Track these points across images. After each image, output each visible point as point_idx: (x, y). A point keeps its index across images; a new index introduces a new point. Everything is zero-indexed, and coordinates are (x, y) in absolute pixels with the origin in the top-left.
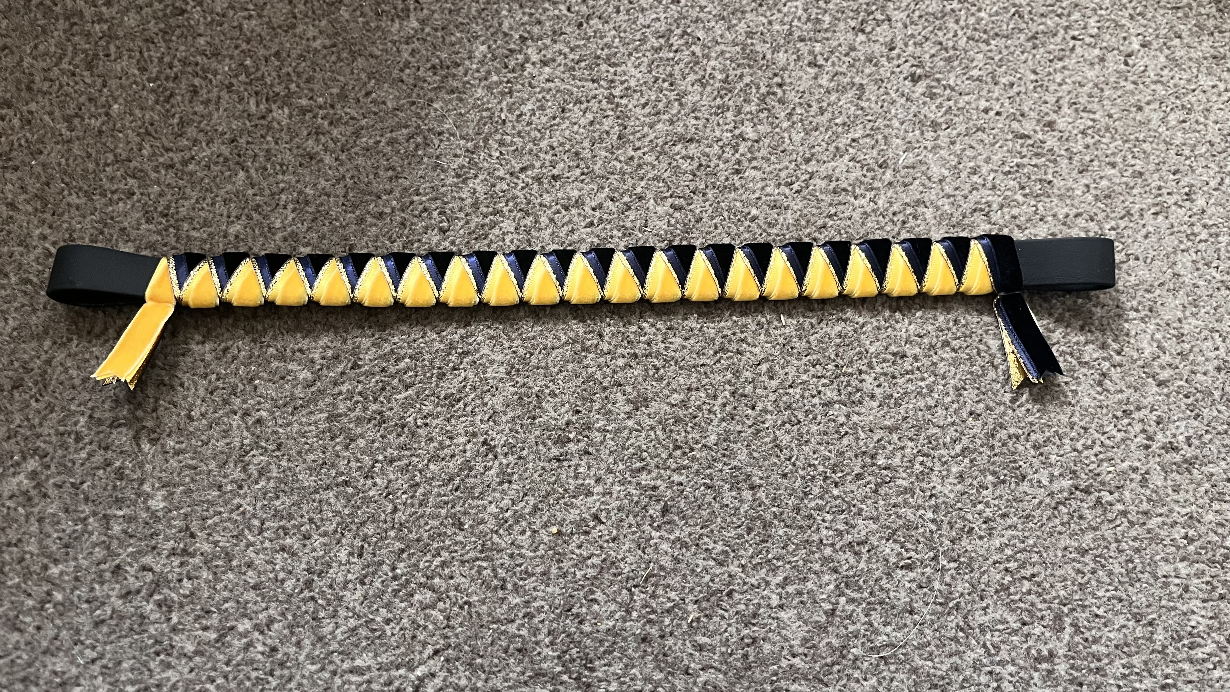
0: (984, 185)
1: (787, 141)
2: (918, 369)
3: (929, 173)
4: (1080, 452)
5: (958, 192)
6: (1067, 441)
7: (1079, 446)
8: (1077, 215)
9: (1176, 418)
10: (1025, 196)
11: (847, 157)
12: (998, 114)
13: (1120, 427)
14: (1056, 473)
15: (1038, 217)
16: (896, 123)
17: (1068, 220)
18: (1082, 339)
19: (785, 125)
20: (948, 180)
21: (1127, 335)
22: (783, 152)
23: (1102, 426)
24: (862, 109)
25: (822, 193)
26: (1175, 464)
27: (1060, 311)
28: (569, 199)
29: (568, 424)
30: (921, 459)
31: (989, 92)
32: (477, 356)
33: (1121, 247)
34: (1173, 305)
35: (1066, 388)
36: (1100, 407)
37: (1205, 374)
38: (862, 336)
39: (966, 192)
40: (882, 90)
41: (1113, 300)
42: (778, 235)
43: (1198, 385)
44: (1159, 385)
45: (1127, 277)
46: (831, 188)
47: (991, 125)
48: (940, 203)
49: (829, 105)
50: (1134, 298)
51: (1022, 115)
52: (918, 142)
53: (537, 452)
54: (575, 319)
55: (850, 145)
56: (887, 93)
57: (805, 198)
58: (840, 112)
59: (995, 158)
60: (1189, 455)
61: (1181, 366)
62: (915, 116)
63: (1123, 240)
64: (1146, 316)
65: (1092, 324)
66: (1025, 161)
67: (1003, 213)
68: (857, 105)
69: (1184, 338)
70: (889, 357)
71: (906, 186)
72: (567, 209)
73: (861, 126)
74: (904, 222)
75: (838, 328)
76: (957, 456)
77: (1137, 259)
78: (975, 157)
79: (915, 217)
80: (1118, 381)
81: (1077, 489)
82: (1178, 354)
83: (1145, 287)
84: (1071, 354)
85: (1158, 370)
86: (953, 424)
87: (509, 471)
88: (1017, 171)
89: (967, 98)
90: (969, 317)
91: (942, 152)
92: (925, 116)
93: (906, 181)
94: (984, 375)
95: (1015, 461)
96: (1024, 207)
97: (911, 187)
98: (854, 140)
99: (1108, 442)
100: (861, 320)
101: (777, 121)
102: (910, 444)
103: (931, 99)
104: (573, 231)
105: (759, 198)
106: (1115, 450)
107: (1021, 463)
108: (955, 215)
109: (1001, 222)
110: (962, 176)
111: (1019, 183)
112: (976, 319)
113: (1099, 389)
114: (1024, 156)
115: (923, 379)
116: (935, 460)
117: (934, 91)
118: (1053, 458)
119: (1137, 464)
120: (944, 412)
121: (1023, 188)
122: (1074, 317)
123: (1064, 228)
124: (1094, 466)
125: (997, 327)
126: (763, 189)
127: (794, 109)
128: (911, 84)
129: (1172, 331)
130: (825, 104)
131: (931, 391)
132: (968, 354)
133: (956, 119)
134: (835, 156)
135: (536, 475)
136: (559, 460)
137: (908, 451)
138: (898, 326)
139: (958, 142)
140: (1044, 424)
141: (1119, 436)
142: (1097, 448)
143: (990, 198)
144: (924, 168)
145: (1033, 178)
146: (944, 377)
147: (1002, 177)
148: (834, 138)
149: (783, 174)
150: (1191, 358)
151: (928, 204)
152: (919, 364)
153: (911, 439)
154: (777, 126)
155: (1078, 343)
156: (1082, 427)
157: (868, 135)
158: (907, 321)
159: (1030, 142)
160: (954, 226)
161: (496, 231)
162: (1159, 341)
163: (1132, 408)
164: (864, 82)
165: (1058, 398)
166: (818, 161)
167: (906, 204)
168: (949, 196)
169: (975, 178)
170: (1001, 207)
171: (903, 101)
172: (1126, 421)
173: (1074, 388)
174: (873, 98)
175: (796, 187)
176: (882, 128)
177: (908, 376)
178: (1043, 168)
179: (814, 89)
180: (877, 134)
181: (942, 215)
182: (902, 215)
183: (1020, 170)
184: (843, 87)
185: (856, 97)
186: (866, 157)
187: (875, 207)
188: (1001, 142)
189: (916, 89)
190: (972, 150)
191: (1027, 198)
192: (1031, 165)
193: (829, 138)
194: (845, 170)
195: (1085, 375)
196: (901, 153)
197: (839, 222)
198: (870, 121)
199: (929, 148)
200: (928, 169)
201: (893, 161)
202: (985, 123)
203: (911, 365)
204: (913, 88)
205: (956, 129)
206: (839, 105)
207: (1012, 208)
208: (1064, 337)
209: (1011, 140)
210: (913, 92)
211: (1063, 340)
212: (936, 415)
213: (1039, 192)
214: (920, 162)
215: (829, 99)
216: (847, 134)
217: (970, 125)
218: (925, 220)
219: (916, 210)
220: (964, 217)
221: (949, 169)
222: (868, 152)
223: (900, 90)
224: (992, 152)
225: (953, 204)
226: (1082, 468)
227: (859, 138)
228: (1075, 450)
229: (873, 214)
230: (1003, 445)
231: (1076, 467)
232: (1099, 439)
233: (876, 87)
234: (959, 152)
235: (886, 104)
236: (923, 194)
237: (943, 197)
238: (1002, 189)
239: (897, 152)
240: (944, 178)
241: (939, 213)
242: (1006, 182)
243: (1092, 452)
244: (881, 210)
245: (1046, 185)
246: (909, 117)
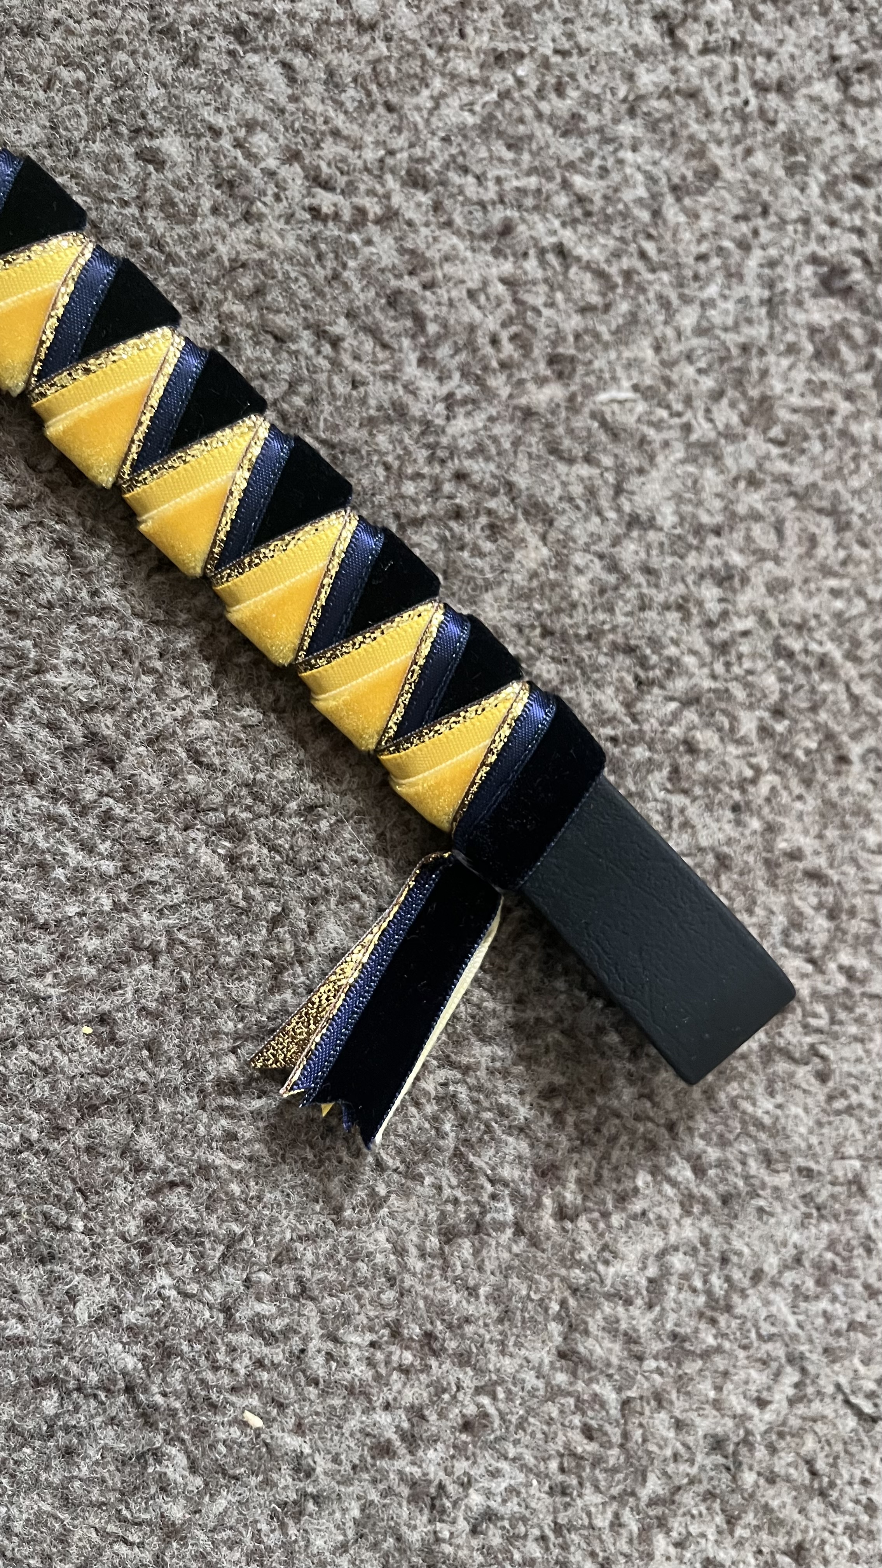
0: (710, 624)
1: (424, 98)
2: (107, 817)
3: (634, 482)
4: (231, 1325)
5: (641, 579)
6: (234, 1276)
7: (243, 1314)
8: (815, 876)
9: (512, 1452)
10: (764, 731)
11: (507, 267)
13: (379, 1356)
14: (130, 1317)
15: (737, 795)
16: (688, 318)
17: (787, 867)
18: (523, 1112)
19: (463, 66)
20: (652, 536)
21: (622, 1199)
22: (390, 108)
23: (348, 1319)
24: (656, 214)
25: (363, 271)
26: (399, 1539)
27: (548, 1015)
33: (822, 1022)
34: (779, 1235)
35: (368, 1174)
36: (392, 1281)
37: (679, 1425)
38: (70, 631)
39: (660, 598)
40: (744, 228)
41: (680, 1104)
42: (158, 243)
43: (637, 1434)
44: (562, 1355)
45: (760, 1089)
46: (394, 283)
48: (579, 559)
49: (600, 130)
50: (723, 1143)
52: (688, 401)
55: (542, 252)
56: (744, 246)
57: (313, 240)
58: (604, 172)
59: (798, 599)
60: (447, 1549)
61: (651, 1364)
62: (745, 349)
63: (842, 1015)
64: (705, 1202)
65: (579, 1108)
66: (850, 670)
67: (676, 716)
68: (654, 196)
69: (723, 1320)
70: (77, 731)
71: (554, 450)
73: (612, 243)
74: (458, 514)
75: (37, 557)
77: (823, 1077)
78: (762, 555)
79: (494, 530)
80: (489, 1266)
81: (129, 1389)
82: (674, 1336)
83: (770, 1145)
84: (463, 1120)
85: (595, 1323)
86: (36, 999)
88: (807, 670)
90: (348, 832)
91: (710, 473)
92: (764, 373)
93: (567, 443)
94: (233, 973)
95: (69, 1206)
96: (732, 749)
97: (562, 468)
98: (561, 251)
99: (317, 1365)
100: (111, 596)
101: (454, 40)
103: (817, 355)
105: (216, 133)
106: (312, 1392)
107: (79, 1225)
108: (579, 615)
109: (651, 725)
110: (692, 559)
111: (784, 696)
112: (355, 850)
113: (433, 1242)
114: (856, 660)
115: (88, 848)
117: (842, 347)
118: (163, 1279)
119: (322, 1464)
120: (47, 959)
122: (563, 1056)
123: (761, 871)
124: (227, 1381)
125: (381, 910)
126: (251, 126)
127: (520, 56)
128: (813, 282)
129: (716, 1281)
130: (593, 119)
131: (74, 890)
132: (247, 898)
133: (816, 447)
134: (485, 237)
138: (175, 691)
139: (764, 492)
140: (231, 1197)
141: (361, 1371)
142: (277, 1354)
143: (690, 661)
144: (634, 460)
145: (823, 716)
146: (139, 891)
147: (764, 645)
148: (529, 202)
149: (330, 149)
150: (691, 1367)
151: (553, 535)
152: (120, 810)
154: (441, 50)
155: (503, 1112)
156: (299, 1280)
157: (600, 275)
158: (208, 702)
160: (547, 633)
162: (665, 1272)
163: (452, 1345)
164: (728, 174)
165: (329, 1176)
166: (437, 207)
167: (510, 486)
168: (613, 566)
169: (710, 593)
170: (691, 700)
171: (757, 293)
172: (408, 1357)
173: (382, 1190)
174: (706, 223)
175: (326, 200)
176: (651, 295)
177: (63, 809)
178: (864, 719)
179: (611, 69)
180: (624, 296)
181: (554, 585)
182: (472, 495)
183: (816, 676)
184: (673, 134)
185: (676, 180)
186: (547, 312)
187: (440, 422)
188: (846, 583)
189: (810, 303)
190: (773, 536)
191: (762, 740)
192: (848, 688)
193: (518, 189)
194: (470, 285)
195: (439, 1188)
196: (626, 384)
197: (325, 364)
198: (643, 255)
199: (694, 437)
200: (641, 471)
201: (591, 380)
202: (861, 516)
203: (101, 794)
204: (806, 295)
205: (792, 462)
206: (621, 154)
207: (708, 725)
208: (491, 1072)
209: (870, 603)
210: (799, 304)
211: (482, 1073)
212: (25, 945)
213: (800, 754)
214: (643, 441)
215: (616, 121)
216: (564, 224)
217: (830, 487)
218: (509, 558)
219: (513, 520)
220: (589, 637)
221: (682, 519)
222: (562, 305)
223: (779, 270)
224: (806, 581)
225: (602, 591)
226: (194, 1363)
227: (578, 259)
228: (227, 1310)
229: (417, 429)
230: (89, 1149)
231: (185, 1347)
232: (306, 1339)
233: (735, 208)
234: (741, 509)
235: (716, 262)
236: (565, 505)
237: (601, 557)
238: (736, 670)
239: (620, 372)
240: (651, 524)
241: (552, 575)
242: (760, 665)
243: (259, 1348)
244: (444, 441)
245: (829, 758)
246: (728, 336)
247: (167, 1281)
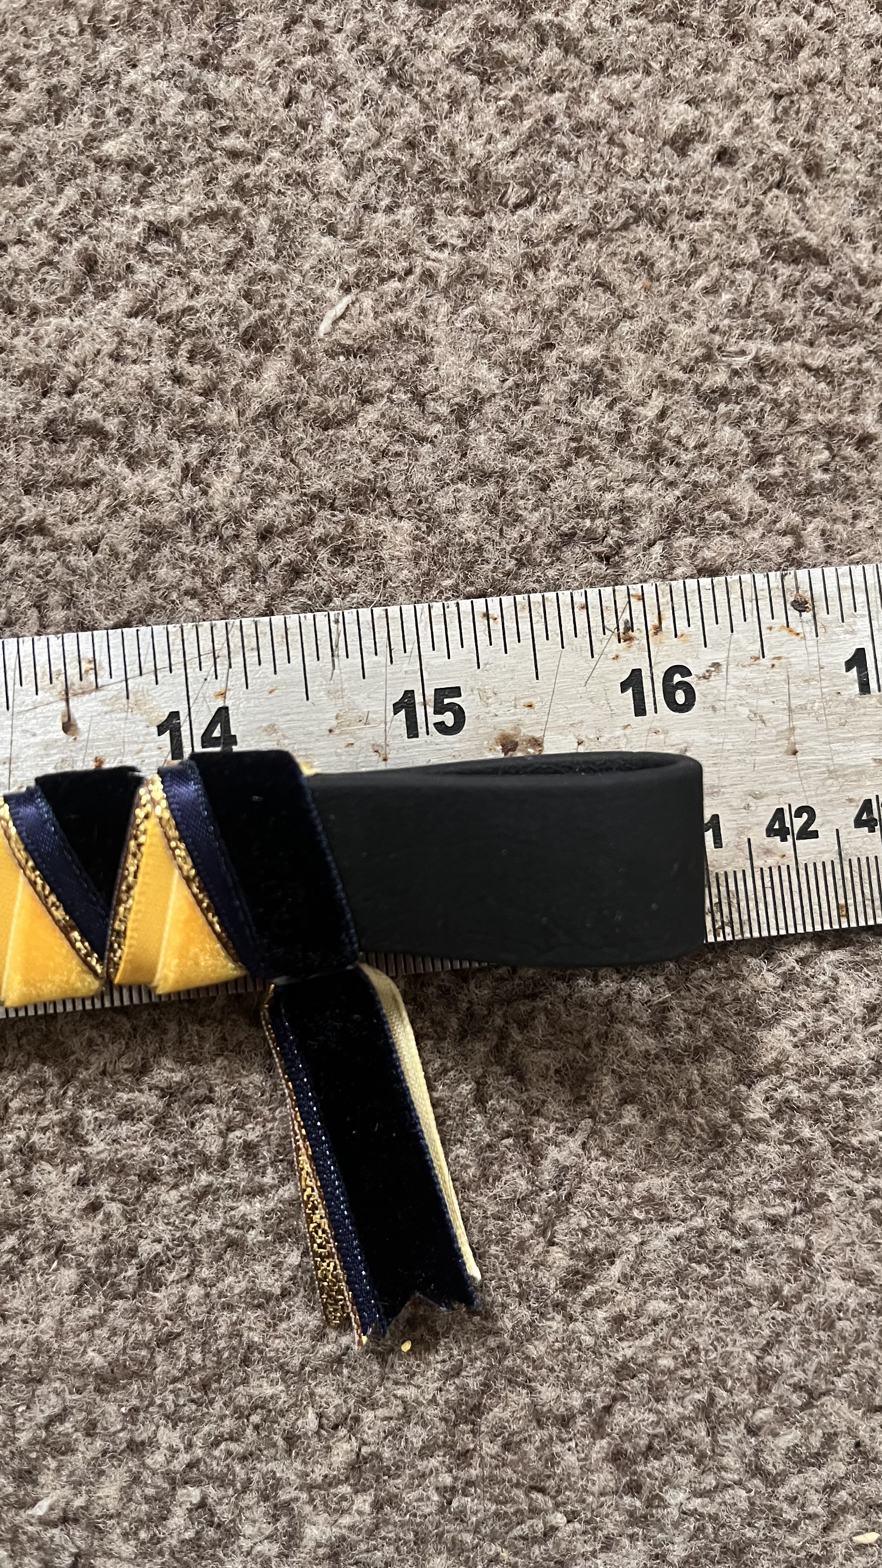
0: (622, 438)
2: (248, 1149)
3: (427, 378)
4: (774, 1481)
5: (518, 461)
7: (773, 1462)
10: (765, 488)
11: (124, 297)
12: (725, 156)
16: (331, 171)
20: (489, 410)
24: (210, 103)
30: (194, 1494)
31: (706, 65)
39: (552, 461)
40: (303, 30)
47: (692, 200)
48: (444, 501)
49: (86, 80)
51: (813, 169)
52: (405, 250)
55: (141, 250)
56: (319, 47)
58: (126, 114)
59: (683, 332)
62: (411, 144)
66: (793, 350)
68: (193, 89)
70: (150, 1100)
71: (327, 423)
73: (196, 175)
74: (295, 572)
76: (330, 1482)
78: (609, 326)
79: (342, 552)
84: (816, 1114)
86: (338, 1361)
88: (752, 391)
89: (617, 86)
91: (489, 297)
92: (451, 149)
93: (331, 404)
95: (535, 1511)
96: (752, 535)
97: (349, 433)
98: (157, 231)
102: (168, 1436)
103: (485, 79)
107: (559, 1519)
108: (492, 554)
110: (547, 395)
111: (754, 436)
114: (790, 334)
115: (257, 1191)
116: (250, 1498)
117: (502, 46)
118: (676, 1497)
121: (761, 458)
124: (813, 1528)
128: (416, 13)
130: (69, 78)
131: (280, 1239)
133: (566, 168)
134: (78, 290)
137: (155, 1460)
139: (557, 262)
140: (669, 1372)
142: (838, 1466)
143: (634, 491)
144: (408, 358)
145: (808, 418)
147: (692, 409)
148: (85, 215)
151: (399, 504)
152: (253, 1133)
153: (174, 1419)
155: (846, 1072)
156: (797, 1387)
157: (212, 217)
159: (821, 276)
166: (10, 308)
167: (317, 497)
168: (483, 476)
169: (593, 409)
170: (670, 526)
171: (372, 80)
173: (798, 1242)
174: (264, 63)
176: (277, 185)
177: (204, 1178)
178: (849, 382)
179: (43, 15)
180: (254, 213)
181: (443, 549)
182: (292, 542)
183: (765, 387)
184: (155, 12)
185: (198, 53)
186: (198, 302)
187: (199, 503)
188: (714, 271)
189: (432, 38)
190: (604, 297)
191: (771, 499)
192: (808, 368)
193: (64, 214)
194: (106, 349)
195: (851, 1193)
196: (333, 293)
197: (49, 556)
198: (234, 155)
199: (442, 280)
200: (423, 361)
201: (298, 323)
202: (669, 190)
203: (223, 1134)
204: (420, 32)
205: (556, 207)
206: (126, 82)
207: (707, 536)
208: (801, 1045)
209: (753, 266)
210: (422, 47)
211: (795, 1056)
212: (284, 1325)
213: (818, 476)
214: (399, 330)
215: (93, 56)
216: (137, 203)
217: (613, 194)
218: (379, 566)
219: (350, 526)
220: (520, 564)
221: (504, 366)
222: (206, 281)
223: (373, 36)
224: (673, 307)
225: (493, 509)
226: (772, 1543)
227: (180, 222)
228: (757, 1470)
229: (186, 530)
230: (506, 1446)
231: (749, 1533)
232: (851, 1431)
233: (278, 21)
234: (549, 302)
235: (306, 90)
236: (385, 463)
237: (462, 478)
238: (685, 457)
239: (319, 289)
240: (479, 400)
241: (433, 540)
242: (704, 430)
243: (815, 1477)
244: (220, 516)
245: (850, 451)
246: (386, 150)
247: (681, 1496)
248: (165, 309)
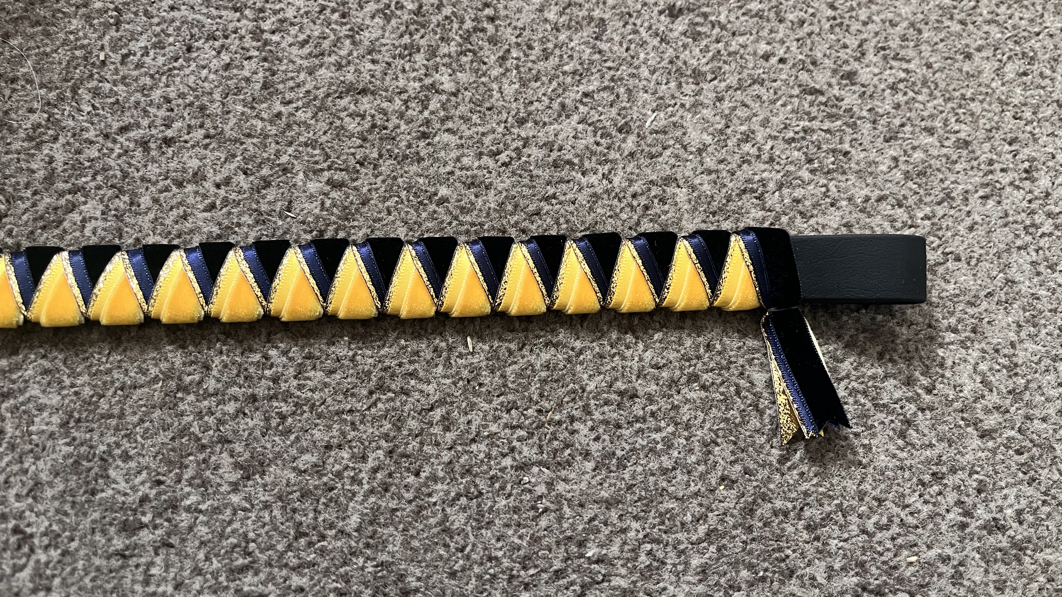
0: (758, 157)
1: (496, 95)
2: (653, 414)
3: (686, 140)
4: (871, 535)
5: (722, 166)
6: (853, 518)
7: (870, 526)
8: (880, 199)
9: (1003, 484)
10: (813, 171)
11: (576, 118)
12: (782, 61)
13: (927, 497)
14: (837, 566)
15: (828, 200)
16: (645, 72)
17: (868, 205)
18: (880, 371)
19: (496, 72)
20: (710, 149)
21: (942, 365)
22: (489, 109)
23: (903, 496)
24: (600, 52)
25: (538, 166)
26: (1000, 550)
27: (852, 332)
28: (184, 170)
29: (144, 499)
30: (648, 547)
31: (771, 31)
32: (21, 399)
33: (937, 242)
34: (1004, 324)
35: (856, 442)
36: (902, 468)
37: (1044, 420)
38: (579, 368)
39: (735, 166)
40: (629, 27)
41: (924, 316)
42: (473, 224)
43: (1035, 437)
44: (982, 437)
45: (943, 284)
46: (550, 159)
47: (772, 76)
48: (697, 181)
49: (556, 46)
50: (952, 314)
51: (814, 63)
52: (673, 97)
53: (93, 544)
54: (171, 343)
55: (581, 102)
56: (636, 32)
57: (514, 174)
58: (571, 57)
59: (775, 120)
60: (1019, 537)
61: (1013, 409)
62: (671, 62)
63: (940, 233)
64: (968, 338)
65: (895, 350)
66: (815, 124)
67: (781, 196)
68: (593, 47)
69: (1018, 370)
70: (614, 397)
71: (653, 157)
72: (180, 185)
73: (597, 75)
74: (646, 208)
75: (545, 357)
76: (700, 541)
77: (958, 259)
78: (749, 119)
79: (663, 201)
80: (926, 431)
81: (864, 589)
82: (1010, 392)
83: (967, 298)
84: (865, 393)
85: (981, 415)
86: (697, 494)
87: (48, 572)
88: (803, 138)
89: (741, 40)
90: (726, 340)
91: (705, 111)
92: (685, 63)
93: (654, 150)
94: (744, 423)
95: (780, 550)
96: (811, 187)
97: (660, 159)
98: (586, 95)
99: (911, 520)
100: (578, 344)
101: (484, 68)
102: (635, 525)
103: (695, 40)
104: (185, 217)
105: (451, 173)
106: (920, 531)
107: (789, 552)
108: (717, 198)
109: (778, 208)
110: (730, 143)
111: (806, 154)
112: (736, 344)
113: (900, 442)
114: (814, 118)
115: (658, 430)
116: (669, 549)
117: (699, 29)
118: (834, 543)
119: (949, 551)
120: (686, 478)
121: (810, 161)
122: (871, 340)
123: (862, 216)
124: (890, 555)
125: (765, 354)
126: (458, 160)
127: (508, 51)
128: (668, 20)
129: (1002, 361)
130: (550, 45)
131: (669, 447)
132: (722, 394)
133: (727, 67)
134: (560, 116)
135: (87, 580)
136: (124, 557)
137: (632, 534)
138: (628, 353)
139: (727, 99)
140: (823, 494)
141: (926, 510)
142: (895, 529)
143: (765, 175)
144: (679, 133)
145: (825, 147)
146: (688, 427)
147: (782, 145)
148: (560, 91)
149: (487, 140)
150: (1027, 396)
151: (681, 183)
152: (654, 408)
153: (636, 518)
154: (484, 75)
155: (873, 377)
156: (874, 498)
157: (605, 88)
158: (641, 346)
159: (823, 99)
160: (714, 214)
161: (76, 217)
162: (983, 375)
163: (944, 469)
164: (606, 16)
165: (845, 455)
166: (536, 123)
167: (652, 182)
168: (710, 172)
169: (747, 147)
170: (780, 186)
171: (656, 42)
172: (936, 488)
173: (866, 442)
175: (503, 157)
176: (626, 78)
177: (638, 425)
178: (837, 134)
179: (538, 24)
180: (619, 87)
181: (699, 197)
182: (644, 197)
183: (808, 137)
184: (577, 23)
185: (594, 36)
186: (602, 117)
187: (609, 186)
188: (784, 99)
189: (674, 26)
190: (746, 109)
191: (815, 175)
192: (822, 130)
193: (553, 91)
194: (571, 135)
195: (883, 423)
196: (649, 113)
197: (558, 206)
198: (610, 68)
199: (687, 106)
200: (684, 134)
201: (638, 123)
202: (764, 73)
203: (643, 409)
204: (670, 26)
205: (725, 80)
206: (570, 46)
207: (794, 188)
208: (855, 369)
209: (797, 96)
210: (671, 30)
211: (853, 373)
212: (674, 481)
213: (831, 166)
214: (674, 124)
215: (557, 38)
216: (577, 86)
217: (744, 75)
218: (676, 204)
219: (664, 191)
220: (728, 201)
221: (713, 134)
222: (605, 111)
223: (654, 27)
224: (771, 112)
225: (715, 183)
226: (873, 559)
227: (594, 91)
228: (864, 532)
229: (605, 196)
230: (765, 525)
231: (865, 558)
232: (898, 516)
233: (621, 24)
234: (727, 112)
235: (633, 46)
236: (675, 169)
237: (702, 173)
238: (782, 162)
239: (644, 111)
240: (706, 146)
241: (695, 194)
242: (788, 152)
243: (888, 534)
244: (617, 190)
245: (841, 157)
246: (663, 64)
247: (836, 541)
248: (589, 122)
